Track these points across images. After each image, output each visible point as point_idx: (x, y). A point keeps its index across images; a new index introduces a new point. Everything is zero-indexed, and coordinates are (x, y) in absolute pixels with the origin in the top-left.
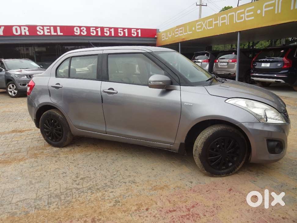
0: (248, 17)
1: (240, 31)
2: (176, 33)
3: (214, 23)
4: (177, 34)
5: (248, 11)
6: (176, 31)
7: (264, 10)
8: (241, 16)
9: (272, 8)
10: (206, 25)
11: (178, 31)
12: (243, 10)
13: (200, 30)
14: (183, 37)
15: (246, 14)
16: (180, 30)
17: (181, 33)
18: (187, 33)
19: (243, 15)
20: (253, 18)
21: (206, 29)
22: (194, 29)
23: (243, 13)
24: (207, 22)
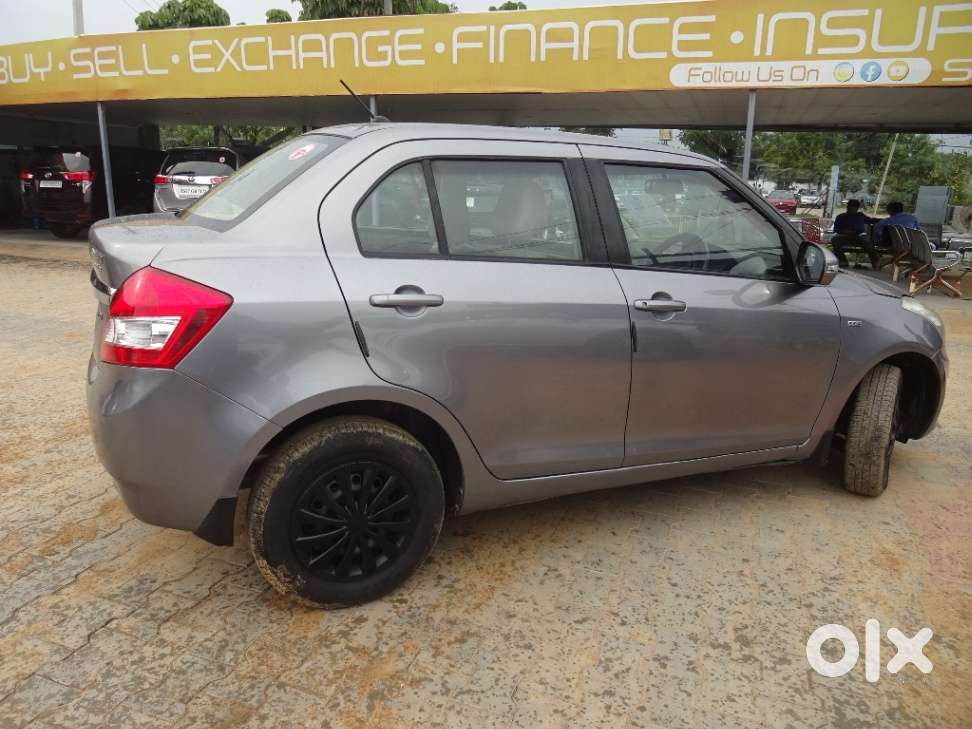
0: (404, 55)
1: (376, 96)
2: (75, 63)
3: (272, 53)
4: (87, 69)
5: (404, 40)
6: (78, 57)
7: (456, 46)
8: (381, 49)
9: (479, 45)
10: (236, 55)
11: (89, 57)
12: (386, 33)
13: (212, 70)
14: (122, 86)
15: (398, 48)
16: (102, 56)
17: (104, 68)
18: (140, 73)
19: (388, 48)
20: (422, 62)
21: (238, 69)
22: (175, 59)
23: (389, 41)
24: (238, 45)
